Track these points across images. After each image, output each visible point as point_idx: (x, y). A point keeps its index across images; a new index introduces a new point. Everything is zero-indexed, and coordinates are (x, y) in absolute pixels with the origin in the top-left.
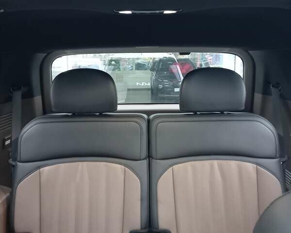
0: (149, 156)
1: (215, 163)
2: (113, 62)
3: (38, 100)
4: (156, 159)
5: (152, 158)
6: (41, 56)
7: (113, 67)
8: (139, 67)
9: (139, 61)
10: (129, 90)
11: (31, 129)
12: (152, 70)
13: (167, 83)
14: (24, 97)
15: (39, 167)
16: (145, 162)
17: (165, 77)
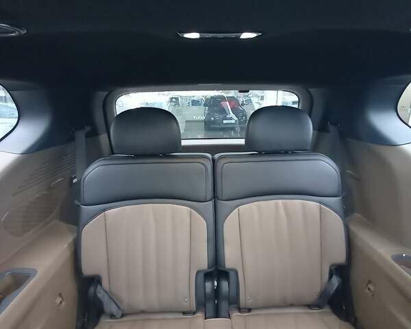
0: (215, 197)
1: (280, 203)
2: (174, 100)
3: (103, 138)
4: (222, 200)
5: (218, 199)
6: (103, 94)
7: (174, 104)
8: (195, 103)
9: (195, 98)
10: (187, 121)
11: (94, 171)
12: (205, 105)
13: (218, 116)
14: (88, 135)
15: (104, 210)
16: (211, 204)
17: (216, 111)
